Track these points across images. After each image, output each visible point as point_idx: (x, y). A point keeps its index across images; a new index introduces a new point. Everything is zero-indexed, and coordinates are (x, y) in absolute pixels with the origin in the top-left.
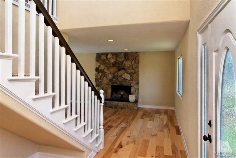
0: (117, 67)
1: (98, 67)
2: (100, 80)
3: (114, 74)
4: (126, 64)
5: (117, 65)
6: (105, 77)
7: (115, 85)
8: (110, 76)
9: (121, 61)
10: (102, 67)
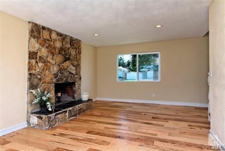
0: (63, 55)
1: (36, 50)
2: (39, 77)
3: (59, 65)
4: (72, 53)
5: (63, 53)
6: (47, 71)
7: (60, 82)
8: (55, 69)
9: (67, 47)
10: (44, 52)
